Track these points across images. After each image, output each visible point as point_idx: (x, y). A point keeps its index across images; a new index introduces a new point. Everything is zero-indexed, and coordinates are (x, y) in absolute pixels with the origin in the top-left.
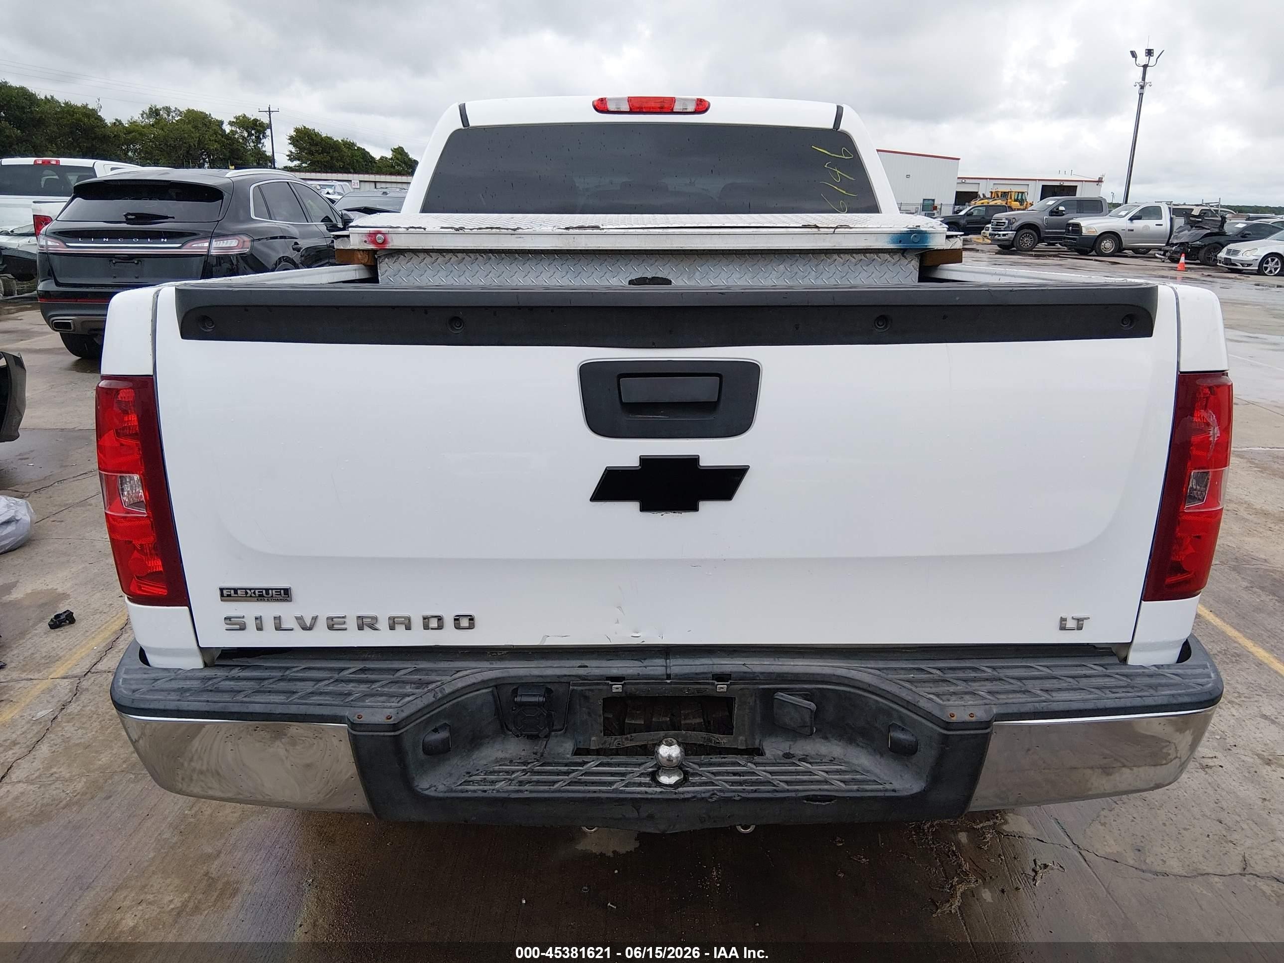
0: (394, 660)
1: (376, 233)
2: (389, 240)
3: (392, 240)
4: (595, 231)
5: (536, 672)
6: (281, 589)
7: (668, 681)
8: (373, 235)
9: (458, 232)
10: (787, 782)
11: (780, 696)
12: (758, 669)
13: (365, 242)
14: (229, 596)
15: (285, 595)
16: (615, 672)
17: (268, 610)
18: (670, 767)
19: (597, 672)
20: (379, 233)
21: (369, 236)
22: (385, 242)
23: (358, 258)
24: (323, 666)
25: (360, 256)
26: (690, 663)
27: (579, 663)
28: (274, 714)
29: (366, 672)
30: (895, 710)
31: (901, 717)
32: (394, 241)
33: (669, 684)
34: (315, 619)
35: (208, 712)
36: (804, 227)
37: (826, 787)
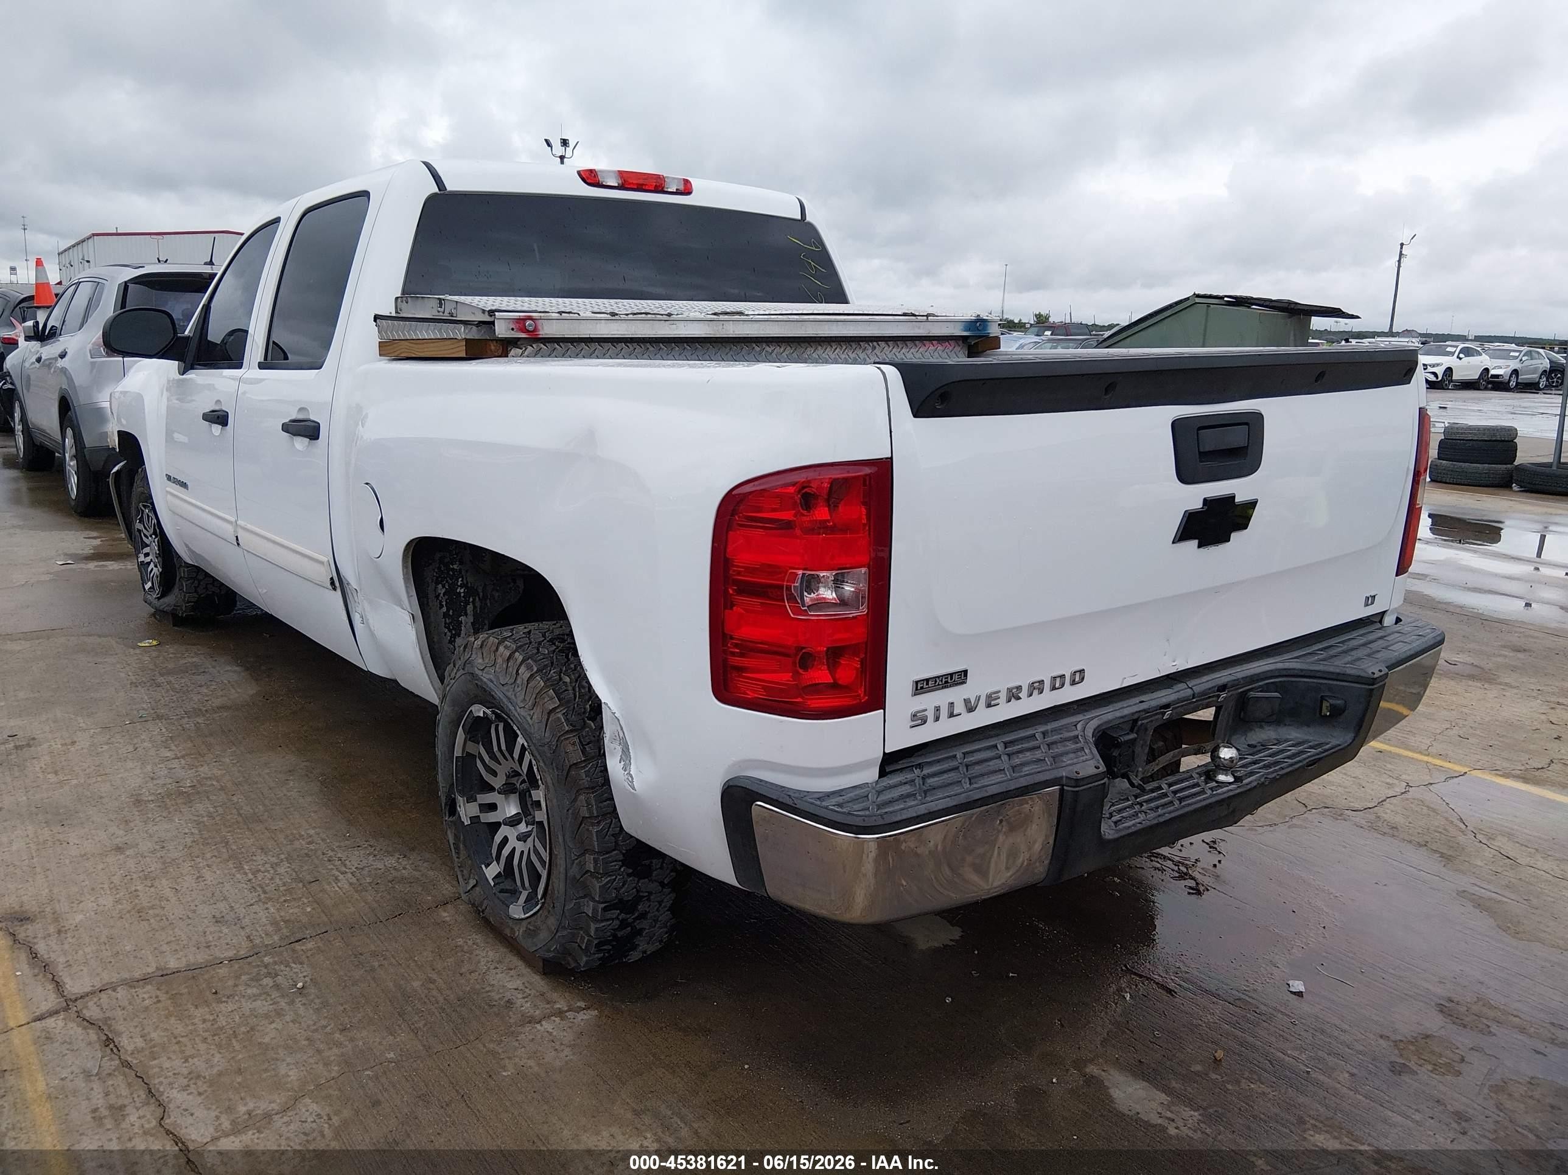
0: (1020, 729)
1: (525, 319)
2: (540, 328)
3: (543, 328)
4: (737, 317)
5: (1118, 714)
6: (961, 672)
7: (1194, 700)
8: (522, 322)
9: (613, 318)
10: (1289, 757)
11: (1252, 694)
12: (1240, 675)
13: (513, 329)
14: (922, 688)
15: (959, 678)
16: (1164, 701)
17: (955, 695)
18: (1228, 767)
19: (1154, 703)
20: (530, 318)
21: (517, 323)
22: (535, 329)
23: (491, 350)
24: (977, 747)
25: (493, 348)
26: (1198, 682)
27: (1137, 700)
28: (1010, 791)
29: (1016, 743)
30: (1321, 684)
31: (1330, 688)
32: (545, 328)
33: (1195, 702)
34: (978, 698)
35: (956, 806)
36: (905, 315)
37: (1304, 756)
